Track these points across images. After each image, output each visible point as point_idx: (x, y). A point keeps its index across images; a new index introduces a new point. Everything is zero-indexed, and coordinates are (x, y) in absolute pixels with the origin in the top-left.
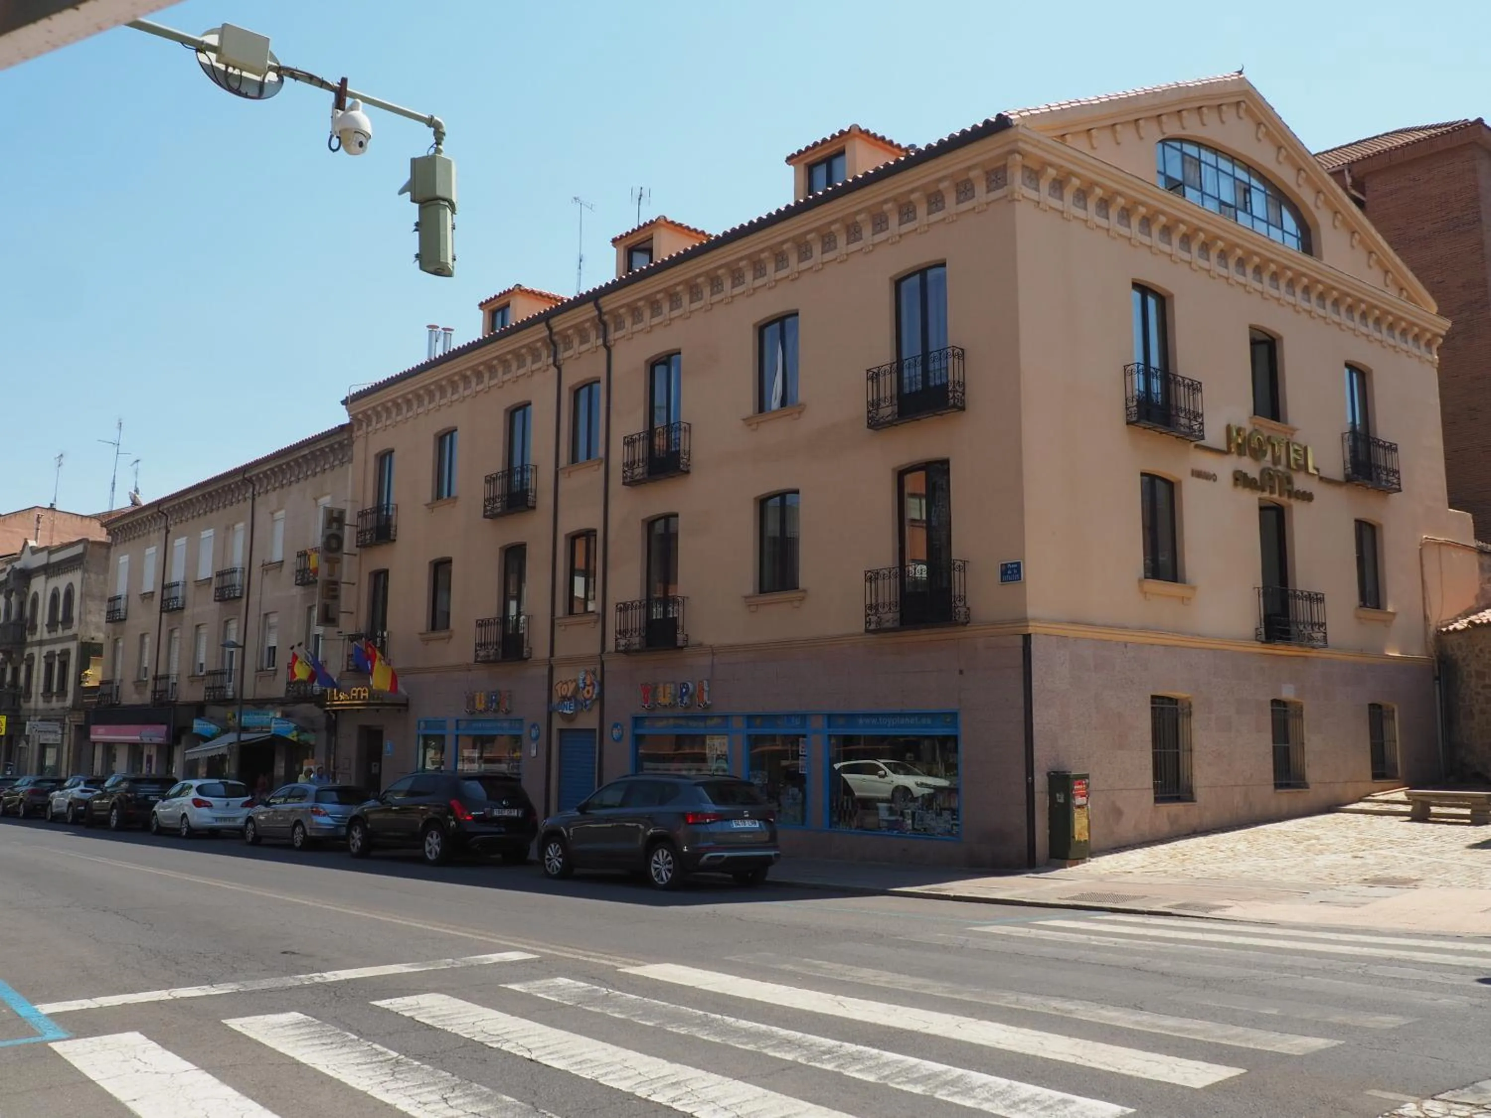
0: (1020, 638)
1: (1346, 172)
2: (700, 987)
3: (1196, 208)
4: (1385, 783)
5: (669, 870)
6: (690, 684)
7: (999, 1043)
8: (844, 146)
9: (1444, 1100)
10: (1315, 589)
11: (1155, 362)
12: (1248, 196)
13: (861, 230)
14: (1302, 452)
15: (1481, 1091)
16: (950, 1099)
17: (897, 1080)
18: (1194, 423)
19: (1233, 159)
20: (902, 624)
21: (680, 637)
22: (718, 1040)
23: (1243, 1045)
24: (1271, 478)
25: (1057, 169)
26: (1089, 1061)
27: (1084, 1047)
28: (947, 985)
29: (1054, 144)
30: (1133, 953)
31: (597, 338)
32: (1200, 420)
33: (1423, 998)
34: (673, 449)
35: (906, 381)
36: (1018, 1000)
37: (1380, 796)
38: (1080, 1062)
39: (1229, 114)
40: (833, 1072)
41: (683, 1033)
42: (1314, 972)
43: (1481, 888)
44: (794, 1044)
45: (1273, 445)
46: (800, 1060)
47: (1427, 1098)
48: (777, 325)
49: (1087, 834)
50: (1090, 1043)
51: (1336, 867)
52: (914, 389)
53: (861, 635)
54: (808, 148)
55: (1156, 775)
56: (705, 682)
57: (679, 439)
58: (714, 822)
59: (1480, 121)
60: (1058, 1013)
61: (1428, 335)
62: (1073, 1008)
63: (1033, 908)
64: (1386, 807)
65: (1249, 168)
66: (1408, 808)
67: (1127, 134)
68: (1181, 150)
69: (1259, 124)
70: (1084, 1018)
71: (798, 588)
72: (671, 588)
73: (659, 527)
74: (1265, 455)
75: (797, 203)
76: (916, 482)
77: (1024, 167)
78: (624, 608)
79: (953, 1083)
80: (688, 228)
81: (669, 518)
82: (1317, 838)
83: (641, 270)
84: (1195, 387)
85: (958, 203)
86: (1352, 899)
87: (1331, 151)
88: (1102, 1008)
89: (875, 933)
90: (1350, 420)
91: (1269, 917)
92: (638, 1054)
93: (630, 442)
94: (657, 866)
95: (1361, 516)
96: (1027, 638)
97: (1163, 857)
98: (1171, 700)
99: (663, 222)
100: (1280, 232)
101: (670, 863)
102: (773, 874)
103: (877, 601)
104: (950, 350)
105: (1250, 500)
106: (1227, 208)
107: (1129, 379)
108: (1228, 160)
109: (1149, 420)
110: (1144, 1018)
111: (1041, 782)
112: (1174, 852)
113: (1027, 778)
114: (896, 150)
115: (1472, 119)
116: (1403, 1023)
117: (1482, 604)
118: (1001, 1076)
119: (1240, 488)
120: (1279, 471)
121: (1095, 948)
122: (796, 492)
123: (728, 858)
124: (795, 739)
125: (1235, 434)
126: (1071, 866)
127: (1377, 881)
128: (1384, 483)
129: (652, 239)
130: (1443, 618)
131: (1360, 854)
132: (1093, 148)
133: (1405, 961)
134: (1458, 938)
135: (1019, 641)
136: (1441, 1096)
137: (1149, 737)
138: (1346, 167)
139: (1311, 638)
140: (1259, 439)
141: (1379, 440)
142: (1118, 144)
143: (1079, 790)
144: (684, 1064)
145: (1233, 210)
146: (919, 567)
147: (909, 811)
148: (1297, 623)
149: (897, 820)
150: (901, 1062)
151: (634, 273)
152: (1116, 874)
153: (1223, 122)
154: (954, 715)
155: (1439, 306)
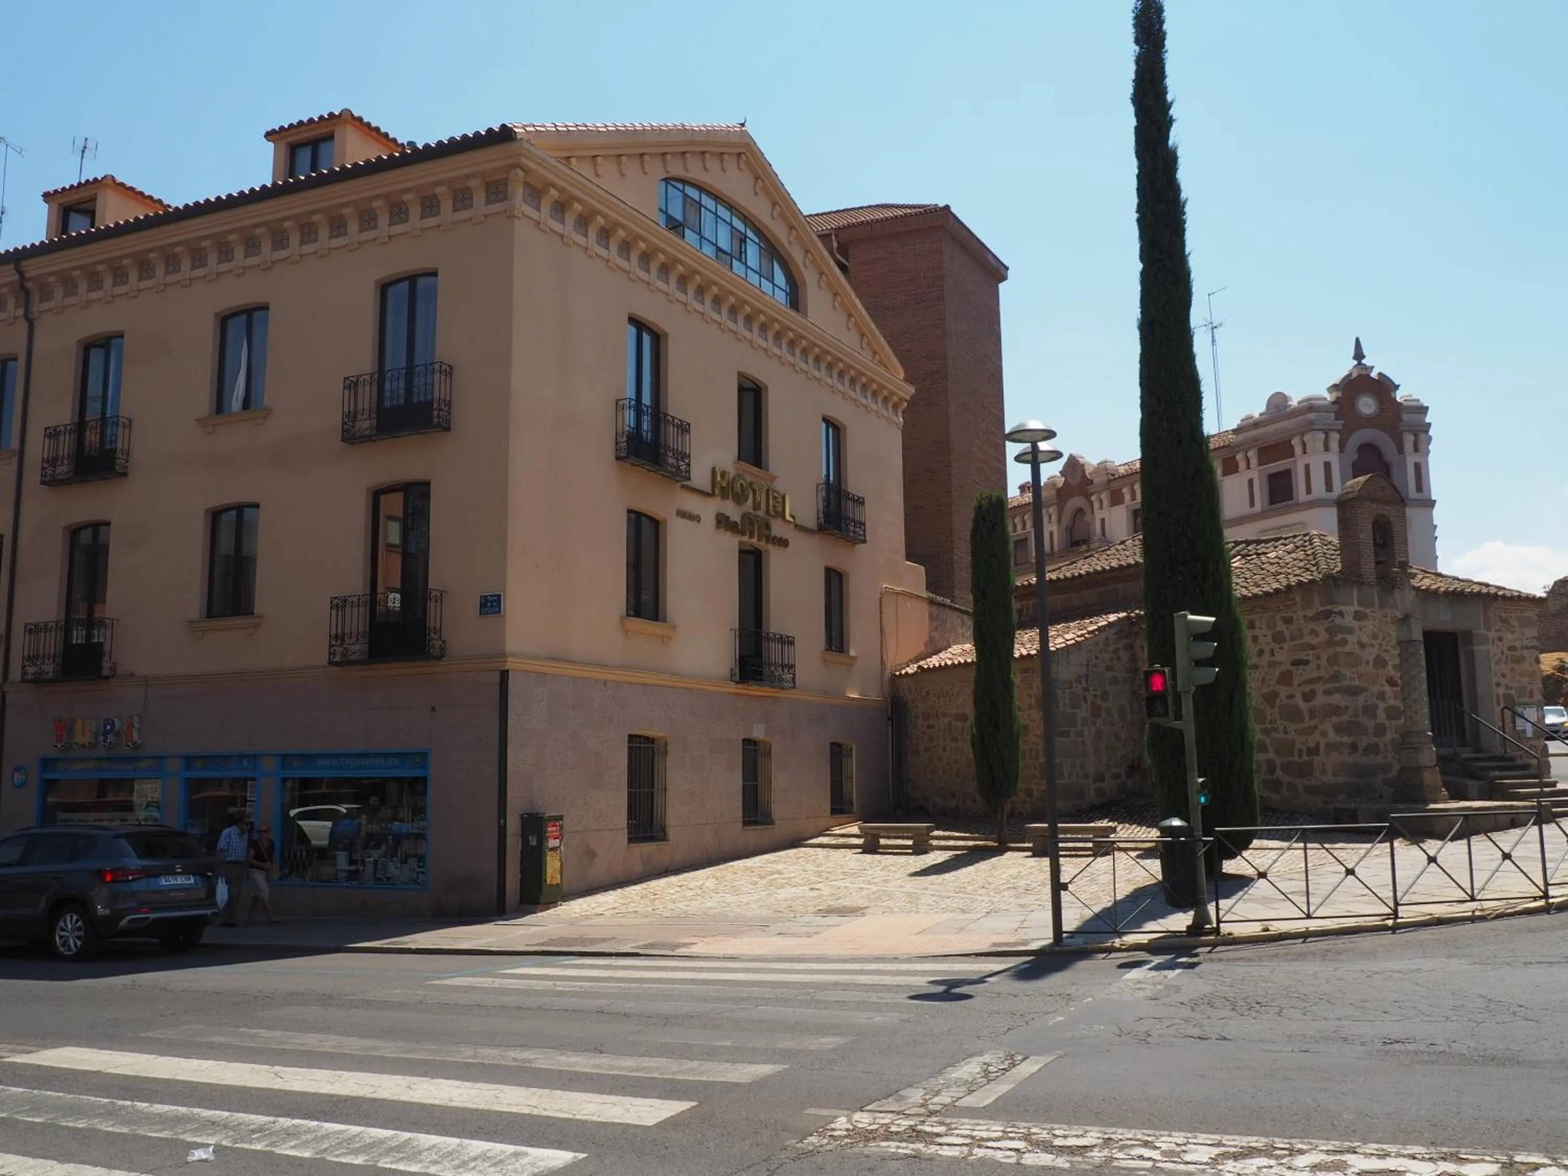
0: (498, 674)
1: (833, 237)
2: (109, 1071)
3: (693, 250)
4: (842, 818)
5: (79, 938)
6: (115, 720)
7: (451, 1100)
8: (333, 131)
9: (870, 1111)
10: (788, 632)
11: (646, 399)
12: (743, 245)
13: (346, 225)
14: (780, 500)
15: (903, 1098)
16: (393, 1167)
17: (337, 1153)
18: (681, 463)
19: (732, 207)
20: (370, 657)
21: (106, 665)
22: (125, 1130)
23: (697, 1078)
24: (751, 522)
25: (560, 192)
26: (545, 1110)
27: (541, 1096)
28: (400, 1044)
29: (556, 164)
30: (597, 995)
31: (16, 308)
32: (687, 461)
33: (861, 1018)
34: (108, 447)
35: (388, 394)
36: (475, 1053)
37: (838, 831)
38: (535, 1112)
39: (730, 164)
40: (264, 1152)
41: (81, 1126)
42: (767, 1001)
43: (917, 912)
44: (219, 1126)
45: (754, 491)
46: (224, 1143)
47: (856, 1111)
48: (244, 317)
49: (559, 877)
50: (546, 1091)
51: (793, 899)
52: (395, 403)
53: (324, 667)
54: (291, 126)
55: (631, 814)
56: (136, 718)
57: (116, 436)
58: (139, 878)
59: (947, 208)
60: (516, 1064)
61: (895, 399)
62: (532, 1057)
63: (499, 957)
64: (841, 841)
65: (746, 219)
66: (860, 841)
67: (631, 167)
68: (683, 192)
69: (757, 178)
70: (542, 1066)
71: (253, 614)
72: (97, 608)
73: (85, 537)
74: (746, 499)
75: (274, 184)
76: (393, 504)
77: (526, 184)
78: (34, 630)
79: (399, 1148)
80: (141, 193)
81: (98, 526)
82: (780, 873)
83: (79, 234)
84: (684, 428)
85: (454, 211)
86: (806, 929)
87: (822, 214)
88: (562, 1055)
89: (324, 995)
90: (824, 472)
91: (730, 951)
92: (21, 1158)
93: (52, 434)
94: (63, 933)
95: (832, 564)
96: (504, 674)
97: (635, 898)
98: (648, 739)
99: (110, 182)
100: (771, 285)
101: (80, 929)
102: (209, 936)
103: (343, 629)
104: (437, 366)
105: (730, 543)
106: (724, 256)
107: (620, 413)
108: (727, 209)
109: (638, 457)
110: (603, 1060)
111: (513, 824)
112: (644, 892)
113: (499, 820)
114: (391, 145)
115: (941, 204)
116: (842, 1042)
117: (930, 650)
118: (452, 1136)
119: (722, 530)
120: (758, 516)
121: (560, 994)
122: (257, 506)
123: (155, 919)
124: (241, 783)
125: (719, 478)
126: (541, 911)
127: (830, 911)
128: (851, 534)
129: (95, 199)
130: (897, 663)
131: (817, 886)
132: (597, 175)
133: (848, 985)
134: (895, 959)
135: (497, 678)
136: (869, 1107)
137: (625, 778)
138: (833, 232)
139: (781, 680)
140: (741, 484)
141: (849, 493)
142: (623, 175)
143: (553, 831)
144: (79, 1163)
145: (729, 257)
146: (392, 596)
147: (371, 859)
148: (769, 665)
149: (358, 870)
150: (342, 1132)
151: (70, 236)
152: (588, 917)
153: (723, 170)
154: (424, 755)
155: (905, 372)
